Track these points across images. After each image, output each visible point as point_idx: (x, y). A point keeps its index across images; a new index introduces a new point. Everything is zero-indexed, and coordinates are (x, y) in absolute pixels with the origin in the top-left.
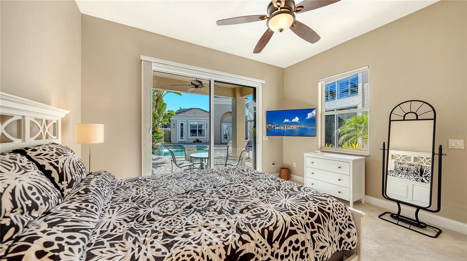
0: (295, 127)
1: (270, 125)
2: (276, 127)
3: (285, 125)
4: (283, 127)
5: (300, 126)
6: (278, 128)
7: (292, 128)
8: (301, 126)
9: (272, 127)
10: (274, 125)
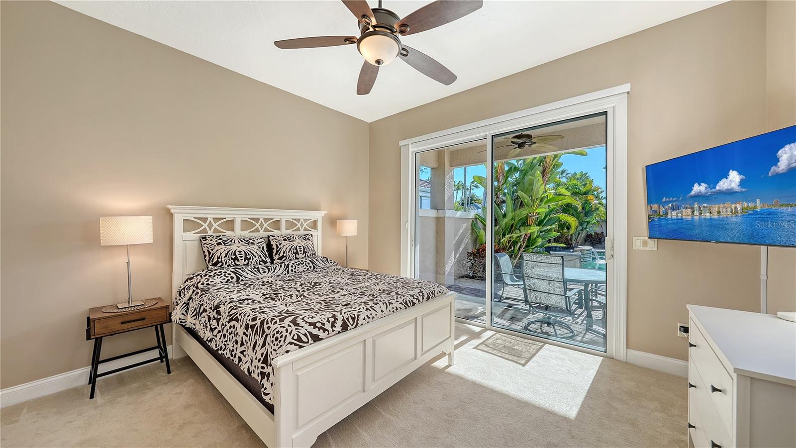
0: (729, 210)
1: (655, 207)
2: (669, 211)
3: (696, 206)
4: (689, 211)
5: (745, 205)
6: (674, 213)
7: (719, 212)
8: (751, 205)
9: (661, 214)
10: (667, 207)
